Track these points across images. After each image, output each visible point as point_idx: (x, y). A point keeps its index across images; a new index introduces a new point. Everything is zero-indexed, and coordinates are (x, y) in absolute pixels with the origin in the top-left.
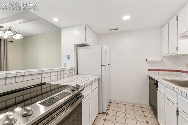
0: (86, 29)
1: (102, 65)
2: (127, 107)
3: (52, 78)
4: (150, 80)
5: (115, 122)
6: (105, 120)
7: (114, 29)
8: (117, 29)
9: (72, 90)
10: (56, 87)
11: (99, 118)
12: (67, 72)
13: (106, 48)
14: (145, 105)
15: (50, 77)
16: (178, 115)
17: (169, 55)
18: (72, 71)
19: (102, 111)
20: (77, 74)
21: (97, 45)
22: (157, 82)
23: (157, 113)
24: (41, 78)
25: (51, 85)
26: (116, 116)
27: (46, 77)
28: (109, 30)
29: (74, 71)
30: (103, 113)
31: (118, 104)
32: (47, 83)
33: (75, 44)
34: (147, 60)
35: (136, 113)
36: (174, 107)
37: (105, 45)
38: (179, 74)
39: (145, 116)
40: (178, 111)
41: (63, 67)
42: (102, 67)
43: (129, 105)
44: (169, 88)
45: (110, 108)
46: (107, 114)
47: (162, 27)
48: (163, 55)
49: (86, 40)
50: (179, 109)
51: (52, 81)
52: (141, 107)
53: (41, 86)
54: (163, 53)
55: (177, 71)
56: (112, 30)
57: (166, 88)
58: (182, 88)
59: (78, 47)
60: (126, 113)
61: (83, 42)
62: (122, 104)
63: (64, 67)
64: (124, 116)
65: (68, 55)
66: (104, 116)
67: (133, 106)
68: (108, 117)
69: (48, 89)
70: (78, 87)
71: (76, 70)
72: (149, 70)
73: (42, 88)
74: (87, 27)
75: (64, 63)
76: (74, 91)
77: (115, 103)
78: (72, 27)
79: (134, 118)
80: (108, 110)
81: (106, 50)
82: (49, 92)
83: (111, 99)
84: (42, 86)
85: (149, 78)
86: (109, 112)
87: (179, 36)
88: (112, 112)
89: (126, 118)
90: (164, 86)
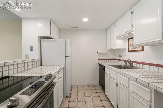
0: (51, 24)
1: (66, 56)
2: (85, 88)
3: (15, 71)
4: (100, 66)
5: (77, 101)
6: (69, 102)
7: (75, 27)
8: (77, 27)
9: (46, 79)
10: (19, 79)
11: (64, 101)
12: (31, 63)
13: (69, 42)
14: (96, 85)
15: (13, 70)
16: (117, 86)
17: (111, 49)
18: (36, 62)
19: (66, 95)
20: (41, 65)
21: (60, 39)
22: (105, 67)
23: (105, 88)
24: (3, 71)
25: (14, 78)
26: (77, 97)
27: (8, 70)
28: (71, 27)
29: (38, 62)
30: (67, 97)
31: (78, 87)
32: (10, 76)
33: (39, 36)
34: (97, 52)
35: (92, 91)
36: (115, 82)
37: (68, 40)
38: (116, 61)
39: (97, 92)
40: (117, 84)
41: (24, 59)
42: (66, 58)
43: (86, 87)
44: (112, 70)
45: (72, 92)
46: (70, 97)
47: (107, 30)
48: (107, 49)
49: (51, 33)
50: (118, 82)
51: (16, 74)
52: (94, 87)
53: (2, 80)
54: (107, 47)
55: (114, 59)
56: (74, 27)
57: (111, 70)
58: (119, 69)
59: (42, 40)
60: (84, 93)
61: (48, 35)
62: (81, 87)
63: (26, 59)
64: (83, 95)
65: (30, 47)
66: (68, 100)
67: (89, 87)
68: (71, 99)
69: (11, 83)
70: (51, 76)
71: (40, 61)
72: (99, 59)
73: (4, 82)
74: (51, 21)
75: (26, 55)
76: (48, 80)
77: (75, 87)
78: (35, 19)
79: (90, 96)
80: (70, 93)
81: (69, 44)
82: (12, 85)
83: (72, 85)
84: (4, 80)
85: (99, 65)
86: (72, 95)
87: (116, 37)
88: (74, 94)
89: (85, 97)
90: (109, 70)
